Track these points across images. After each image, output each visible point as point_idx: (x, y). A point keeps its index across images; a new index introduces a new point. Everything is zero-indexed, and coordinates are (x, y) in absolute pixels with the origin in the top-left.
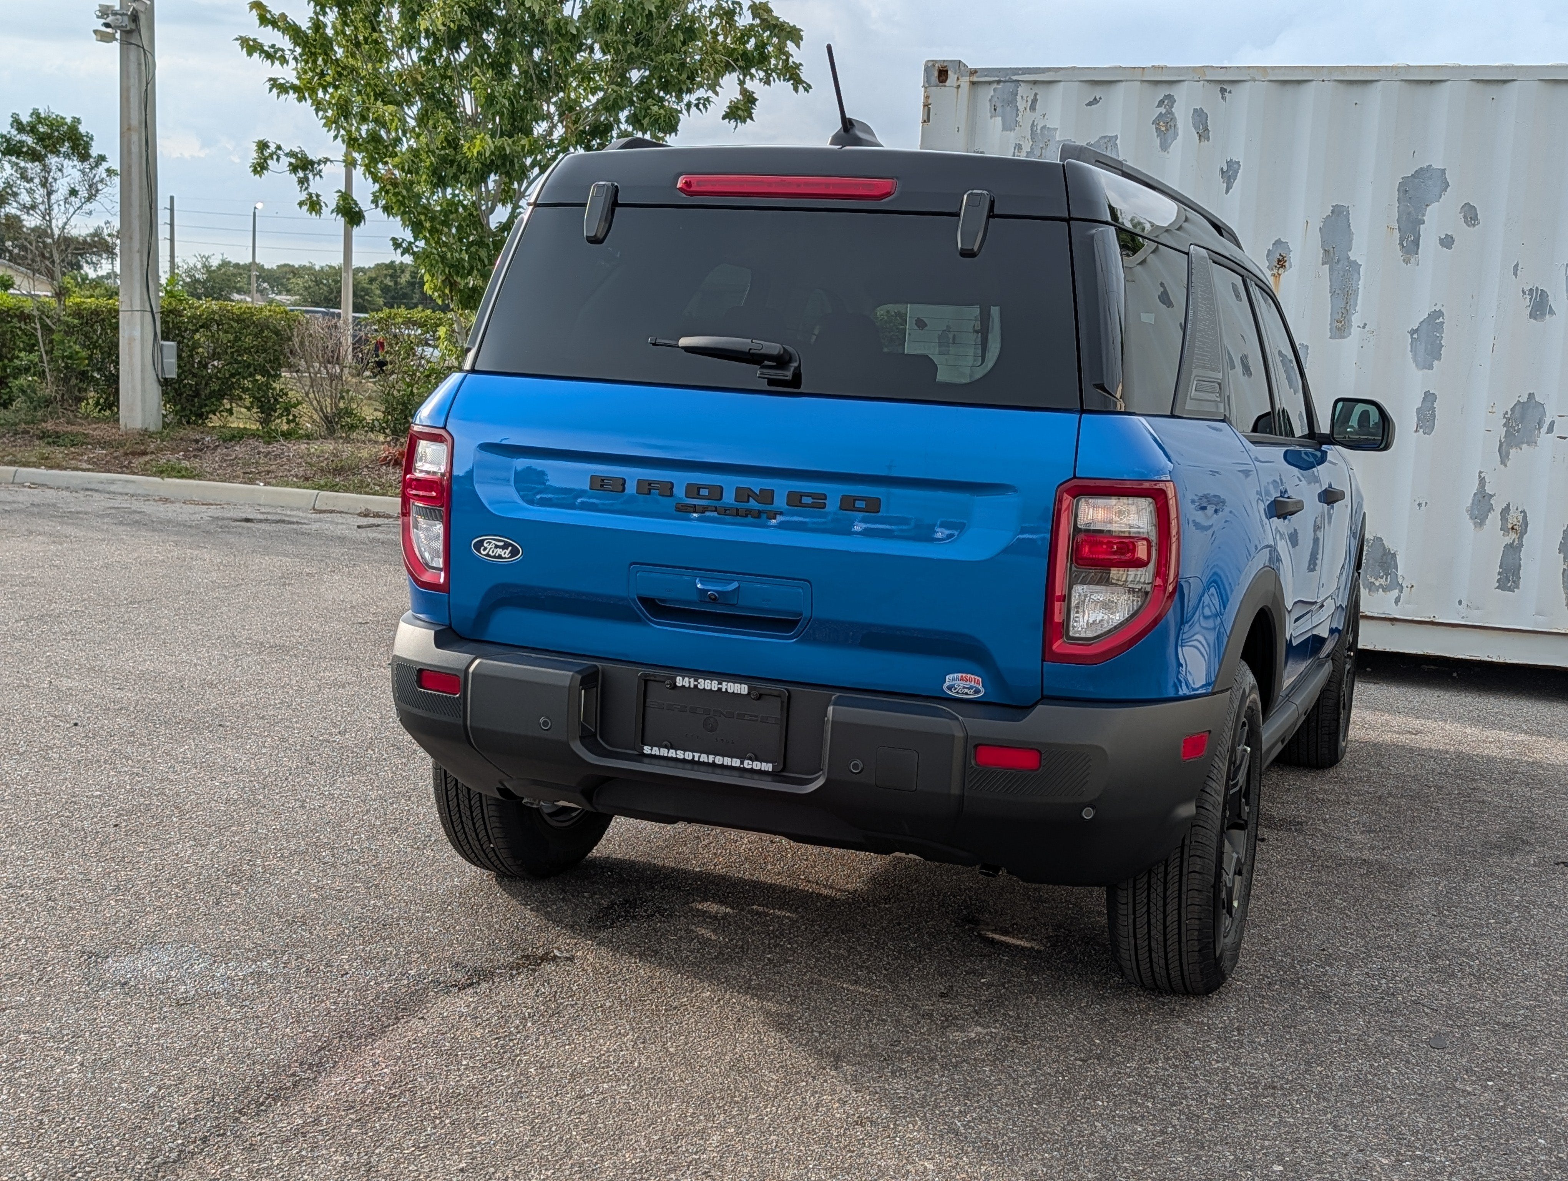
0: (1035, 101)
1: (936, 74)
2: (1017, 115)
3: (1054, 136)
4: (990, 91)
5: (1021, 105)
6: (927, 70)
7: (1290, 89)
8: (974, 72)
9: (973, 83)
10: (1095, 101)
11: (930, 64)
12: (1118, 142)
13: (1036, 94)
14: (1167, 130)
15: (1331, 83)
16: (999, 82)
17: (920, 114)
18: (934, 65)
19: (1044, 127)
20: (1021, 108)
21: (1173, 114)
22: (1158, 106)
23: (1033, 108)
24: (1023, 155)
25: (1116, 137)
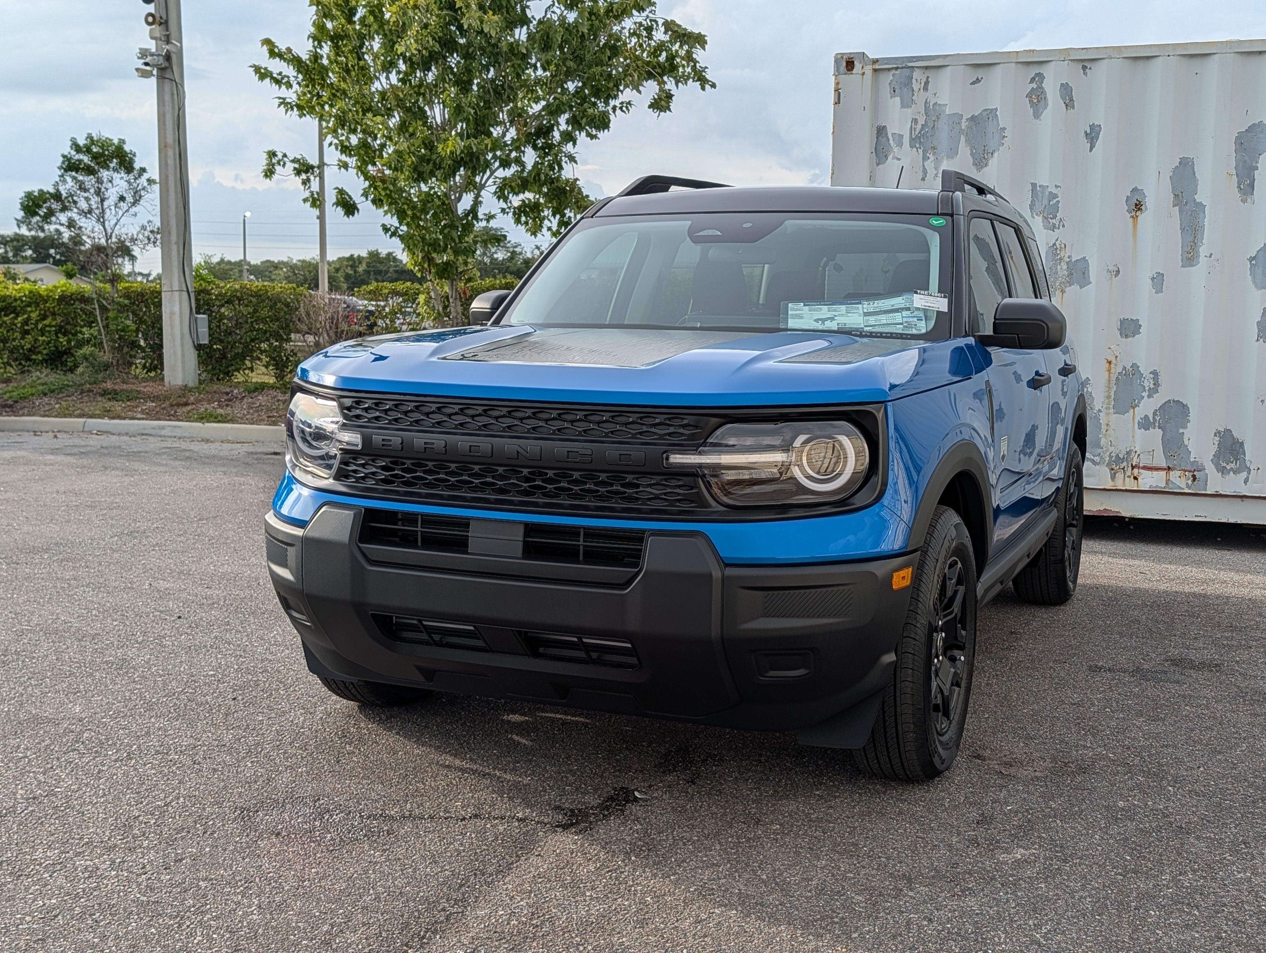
0: (927, 83)
1: (844, 64)
2: (913, 95)
3: (944, 111)
4: (890, 76)
5: (916, 86)
6: (837, 61)
7: (1140, 63)
8: (875, 61)
9: (875, 70)
10: (978, 81)
11: (839, 56)
12: (998, 113)
13: (928, 77)
14: (1038, 101)
15: (1175, 58)
16: (897, 68)
17: (831, 97)
18: (842, 57)
19: (935, 104)
20: (916, 89)
21: (1043, 88)
22: (1031, 82)
23: (926, 88)
24: (919, 127)
25: (996, 109)
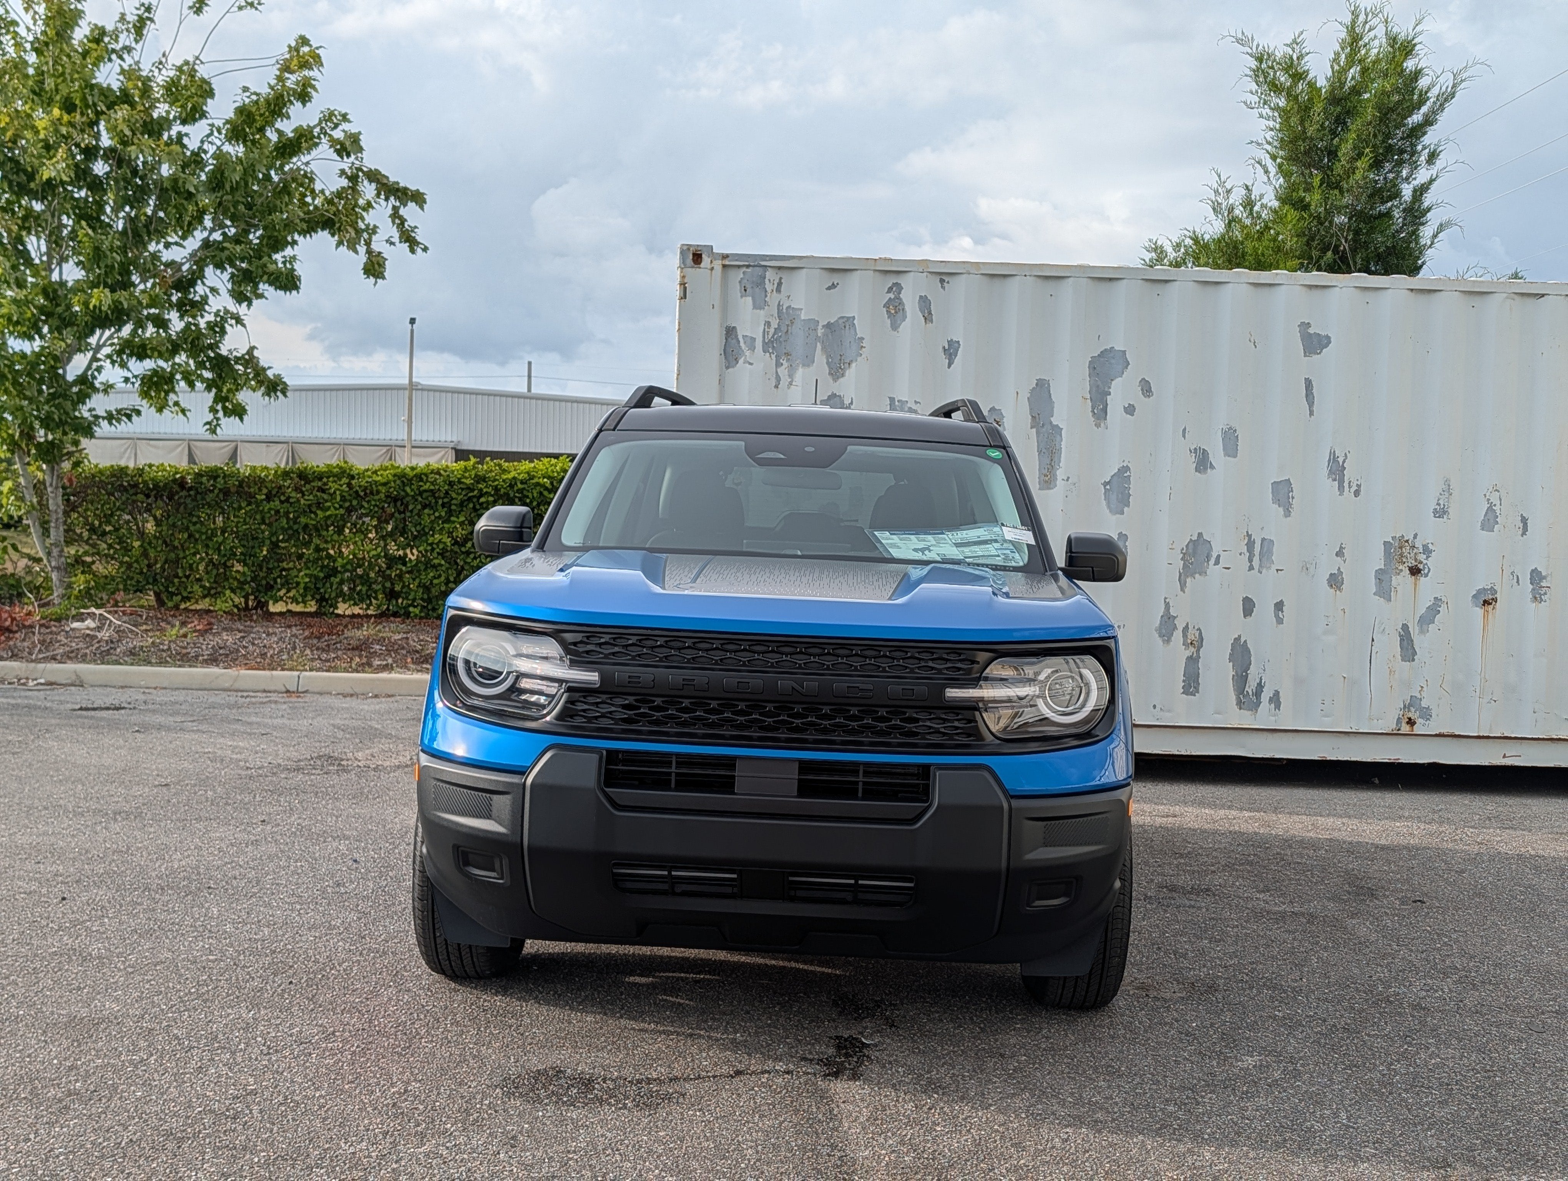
0: (780, 284)
1: (691, 257)
2: (766, 296)
3: (799, 316)
4: (740, 274)
5: (769, 287)
6: (682, 252)
7: (997, 281)
8: (725, 257)
9: (724, 266)
10: (833, 286)
11: (685, 248)
12: (855, 322)
13: (781, 278)
14: (896, 312)
15: (1032, 278)
16: (748, 266)
17: (677, 291)
18: (689, 249)
19: (789, 307)
20: (769, 290)
21: (900, 299)
22: (888, 292)
23: (778, 290)
24: (772, 331)
25: (854, 318)
